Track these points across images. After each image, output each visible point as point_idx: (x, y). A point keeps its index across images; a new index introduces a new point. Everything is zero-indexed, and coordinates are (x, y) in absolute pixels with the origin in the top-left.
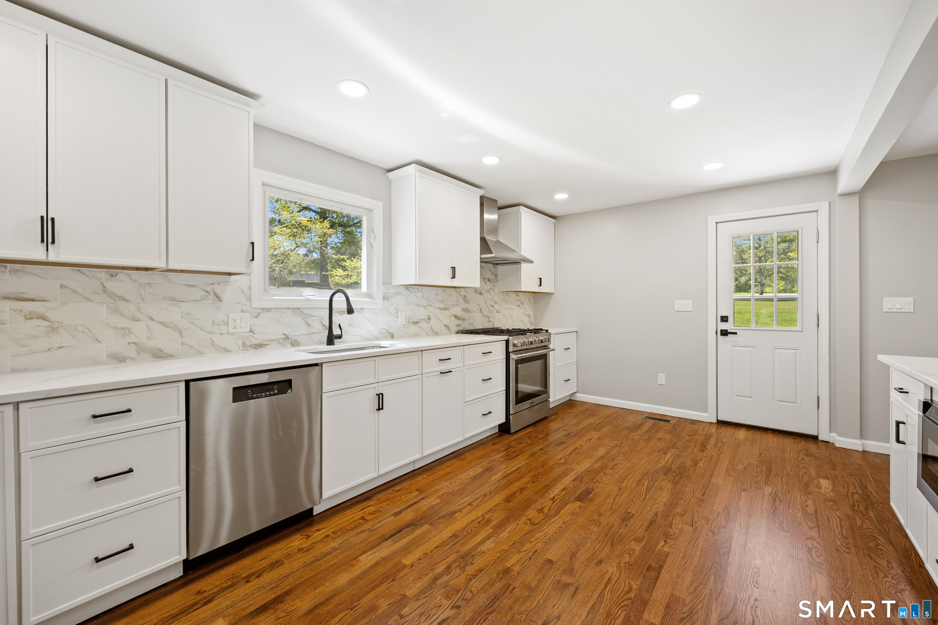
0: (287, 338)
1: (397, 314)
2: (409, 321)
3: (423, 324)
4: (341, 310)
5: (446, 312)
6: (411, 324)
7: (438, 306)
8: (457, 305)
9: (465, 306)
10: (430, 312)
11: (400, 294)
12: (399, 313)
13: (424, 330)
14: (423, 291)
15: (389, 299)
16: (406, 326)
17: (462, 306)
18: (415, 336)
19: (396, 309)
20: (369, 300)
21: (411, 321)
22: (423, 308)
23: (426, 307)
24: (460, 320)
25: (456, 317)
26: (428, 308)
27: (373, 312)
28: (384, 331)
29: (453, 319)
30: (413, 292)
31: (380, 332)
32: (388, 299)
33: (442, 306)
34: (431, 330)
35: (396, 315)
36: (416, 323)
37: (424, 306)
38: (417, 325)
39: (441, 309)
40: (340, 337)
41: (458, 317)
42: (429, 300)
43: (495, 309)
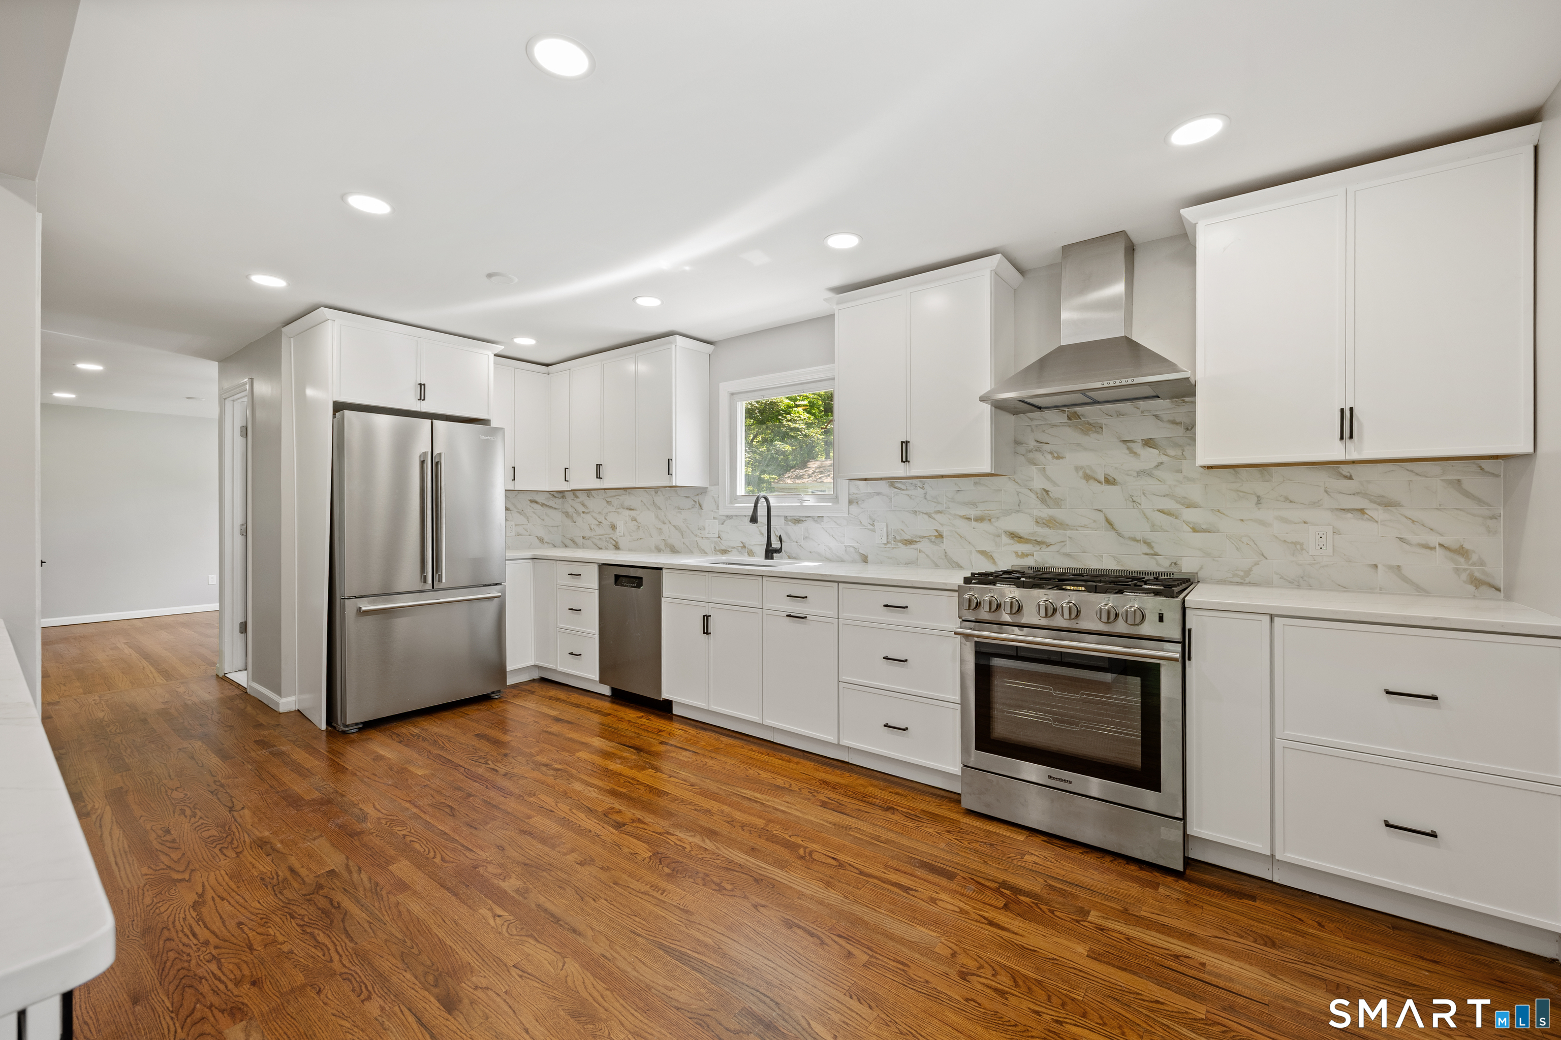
0: (744, 547)
1: (873, 525)
2: (895, 538)
3: (924, 546)
4: (795, 518)
5: (985, 526)
6: (899, 544)
7: (962, 513)
8: (1018, 511)
9: (1045, 512)
10: (942, 525)
11: (878, 494)
12: (876, 524)
13: (927, 555)
14: (926, 486)
15: (859, 502)
16: (889, 545)
17: (1036, 513)
18: (907, 564)
19: (870, 518)
20: (830, 504)
21: (898, 538)
22: (926, 517)
23: (933, 515)
24: (1026, 543)
25: (1015, 536)
26: (937, 517)
27: (836, 522)
28: (852, 549)
29: (1005, 539)
30: (903, 490)
31: (846, 551)
32: (857, 503)
33: (973, 513)
34: (944, 557)
35: (872, 527)
36: (909, 542)
37: (926, 514)
38: (912, 546)
39: (969, 519)
40: (779, 551)
41: (1021, 537)
42: (938, 503)
43: (1187, 523)
